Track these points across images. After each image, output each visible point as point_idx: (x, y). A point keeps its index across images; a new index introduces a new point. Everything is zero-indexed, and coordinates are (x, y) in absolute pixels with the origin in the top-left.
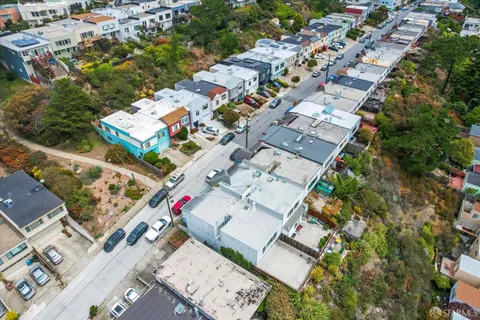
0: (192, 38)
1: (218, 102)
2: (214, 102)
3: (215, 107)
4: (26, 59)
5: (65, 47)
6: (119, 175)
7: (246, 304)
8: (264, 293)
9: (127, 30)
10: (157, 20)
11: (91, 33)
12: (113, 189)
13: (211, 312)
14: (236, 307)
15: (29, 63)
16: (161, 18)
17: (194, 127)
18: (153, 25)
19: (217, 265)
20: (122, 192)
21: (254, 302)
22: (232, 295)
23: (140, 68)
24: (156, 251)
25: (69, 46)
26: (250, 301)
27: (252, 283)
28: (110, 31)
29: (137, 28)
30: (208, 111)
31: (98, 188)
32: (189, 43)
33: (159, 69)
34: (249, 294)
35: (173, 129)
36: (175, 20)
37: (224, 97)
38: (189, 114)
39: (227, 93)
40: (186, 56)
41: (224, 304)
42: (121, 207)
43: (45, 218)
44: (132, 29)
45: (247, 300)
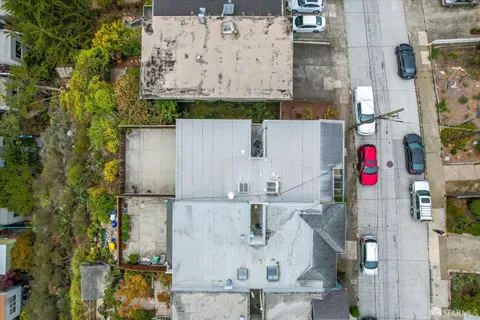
7: (156, 55)
8: (145, 83)
13: (187, 21)
14: (164, 46)
19: (225, 81)
21: (148, 65)
22: (177, 55)
24: (338, 84)
26: (154, 62)
27: (165, 87)
34: (160, 69)
41: (179, 39)
42: (451, 104)
45: (158, 62)
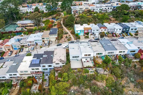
0: (113, 15)
1: (102, 30)
2: (101, 30)
3: (101, 31)
4: (73, 10)
5: (81, 10)
6: (70, 36)
8: (64, 62)
9: (97, 9)
10: (107, 9)
11: (88, 8)
12: (66, 37)
15: (73, 11)
16: (108, 8)
17: (92, 34)
18: (105, 10)
19: (63, 54)
20: (67, 38)
21: (61, 62)
23: (93, 18)
25: (82, 10)
28: (93, 9)
29: (100, 9)
30: (98, 31)
31: (65, 36)
32: (111, 16)
33: (97, 20)
34: (62, 60)
35: (85, 31)
36: (113, 10)
37: (105, 30)
38: (92, 30)
39: (107, 29)
40: (108, 19)
42: (65, 41)
43: (53, 35)
44: (98, 9)
